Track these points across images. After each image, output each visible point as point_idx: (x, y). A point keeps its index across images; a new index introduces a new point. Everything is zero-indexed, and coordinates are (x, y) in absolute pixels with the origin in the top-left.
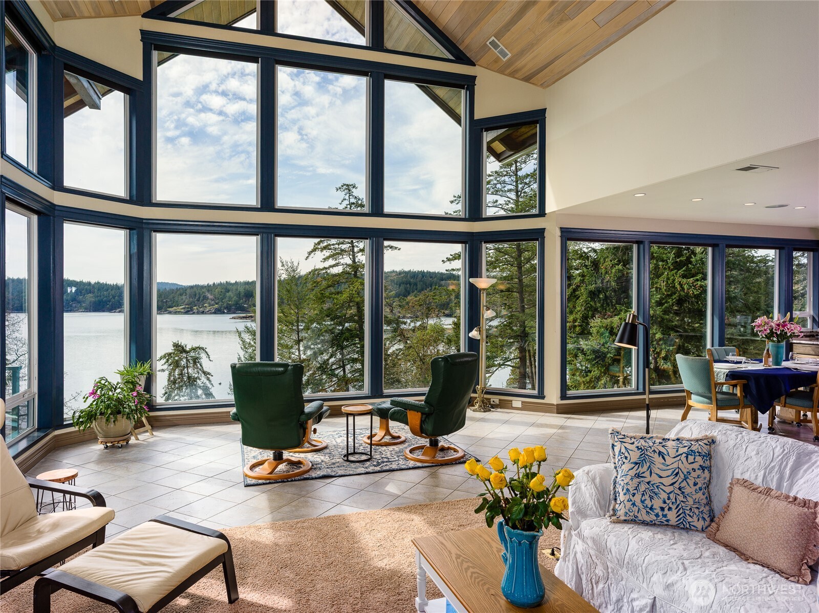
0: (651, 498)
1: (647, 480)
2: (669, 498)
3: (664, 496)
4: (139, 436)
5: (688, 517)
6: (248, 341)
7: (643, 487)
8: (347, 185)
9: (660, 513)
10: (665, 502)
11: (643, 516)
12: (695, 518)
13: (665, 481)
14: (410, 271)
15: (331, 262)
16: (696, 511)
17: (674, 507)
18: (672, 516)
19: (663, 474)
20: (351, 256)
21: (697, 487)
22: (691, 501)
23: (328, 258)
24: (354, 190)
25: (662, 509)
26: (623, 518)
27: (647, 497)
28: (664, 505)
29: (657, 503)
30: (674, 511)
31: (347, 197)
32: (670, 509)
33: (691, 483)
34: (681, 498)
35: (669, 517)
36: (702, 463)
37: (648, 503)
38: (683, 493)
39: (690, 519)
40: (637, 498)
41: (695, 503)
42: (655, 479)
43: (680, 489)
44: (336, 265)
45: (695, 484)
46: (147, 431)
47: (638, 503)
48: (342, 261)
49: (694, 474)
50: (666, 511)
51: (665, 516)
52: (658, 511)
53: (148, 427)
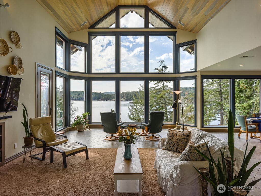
0: (171, 144)
1: (171, 140)
2: (175, 145)
3: (174, 144)
4: (86, 130)
5: (178, 149)
6: (131, 109)
7: (170, 142)
8: (161, 61)
9: (172, 148)
10: (173, 145)
11: (169, 149)
12: (180, 150)
13: (175, 141)
14: (186, 87)
15: (156, 85)
16: (180, 148)
17: (175, 147)
18: (175, 149)
19: (175, 139)
20: (162, 83)
21: (182, 143)
22: (179, 146)
23: (155, 84)
24: (163, 62)
25: (173, 147)
26: (165, 149)
27: (170, 144)
28: (173, 146)
29: (172, 146)
30: (175, 148)
31: (161, 65)
32: (174, 147)
33: (181, 141)
34: (177, 145)
35: (174, 149)
36: (185, 137)
37: (170, 145)
38: (178, 144)
39: (179, 150)
40: (168, 144)
41: (180, 146)
42: (173, 140)
43: (177, 143)
44: (158, 86)
45: (182, 142)
46: (88, 129)
47: (168, 145)
48: (160, 85)
49: (182, 140)
50: (174, 148)
51: (173, 149)
52: (172, 147)
53: (89, 128)
